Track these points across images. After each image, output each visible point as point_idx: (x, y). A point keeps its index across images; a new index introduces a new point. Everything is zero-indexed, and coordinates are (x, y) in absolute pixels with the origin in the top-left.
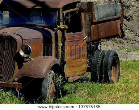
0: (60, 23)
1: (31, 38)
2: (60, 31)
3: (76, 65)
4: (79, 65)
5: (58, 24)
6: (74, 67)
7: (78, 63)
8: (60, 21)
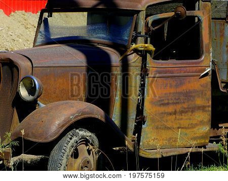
0: (139, 38)
1: (57, 65)
2: (138, 54)
3: (175, 126)
4: (187, 126)
5: (135, 41)
6: (169, 128)
7: (182, 122)
8: (139, 35)
